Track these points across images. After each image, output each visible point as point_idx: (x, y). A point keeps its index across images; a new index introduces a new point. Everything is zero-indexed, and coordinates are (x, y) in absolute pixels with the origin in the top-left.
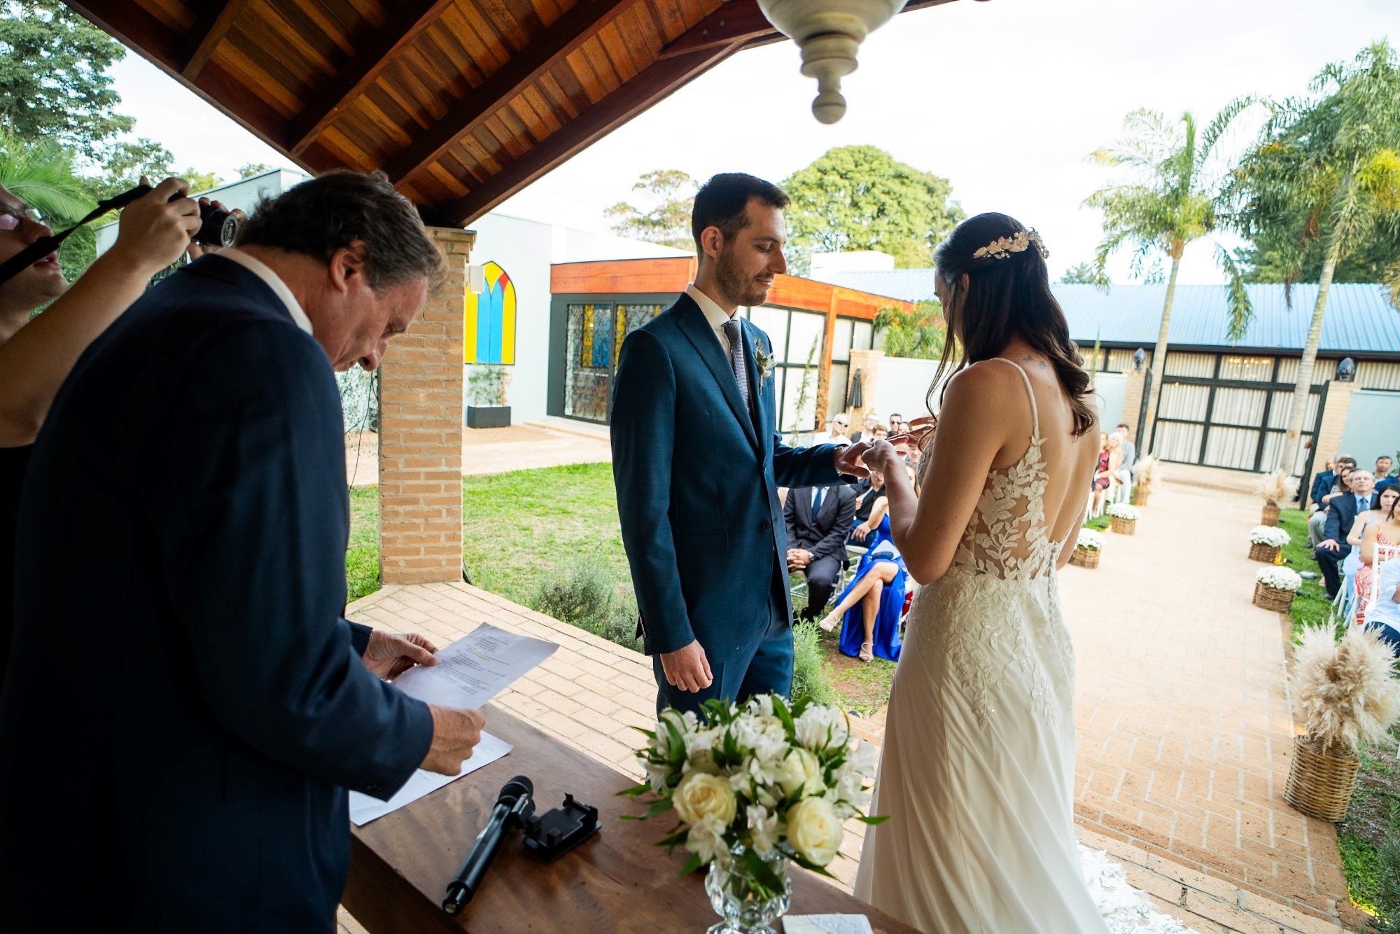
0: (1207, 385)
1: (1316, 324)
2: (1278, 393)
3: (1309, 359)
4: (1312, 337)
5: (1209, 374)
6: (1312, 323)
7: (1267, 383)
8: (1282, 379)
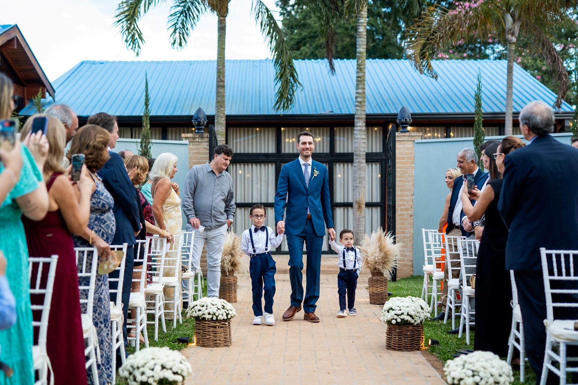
0: (271, 162)
1: (360, 86)
2: (337, 165)
3: (360, 124)
4: (359, 100)
5: (271, 149)
6: (357, 85)
7: (326, 154)
8: (339, 149)
